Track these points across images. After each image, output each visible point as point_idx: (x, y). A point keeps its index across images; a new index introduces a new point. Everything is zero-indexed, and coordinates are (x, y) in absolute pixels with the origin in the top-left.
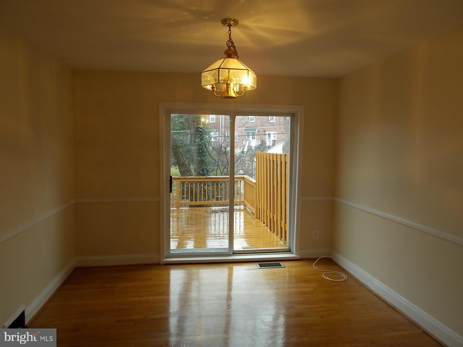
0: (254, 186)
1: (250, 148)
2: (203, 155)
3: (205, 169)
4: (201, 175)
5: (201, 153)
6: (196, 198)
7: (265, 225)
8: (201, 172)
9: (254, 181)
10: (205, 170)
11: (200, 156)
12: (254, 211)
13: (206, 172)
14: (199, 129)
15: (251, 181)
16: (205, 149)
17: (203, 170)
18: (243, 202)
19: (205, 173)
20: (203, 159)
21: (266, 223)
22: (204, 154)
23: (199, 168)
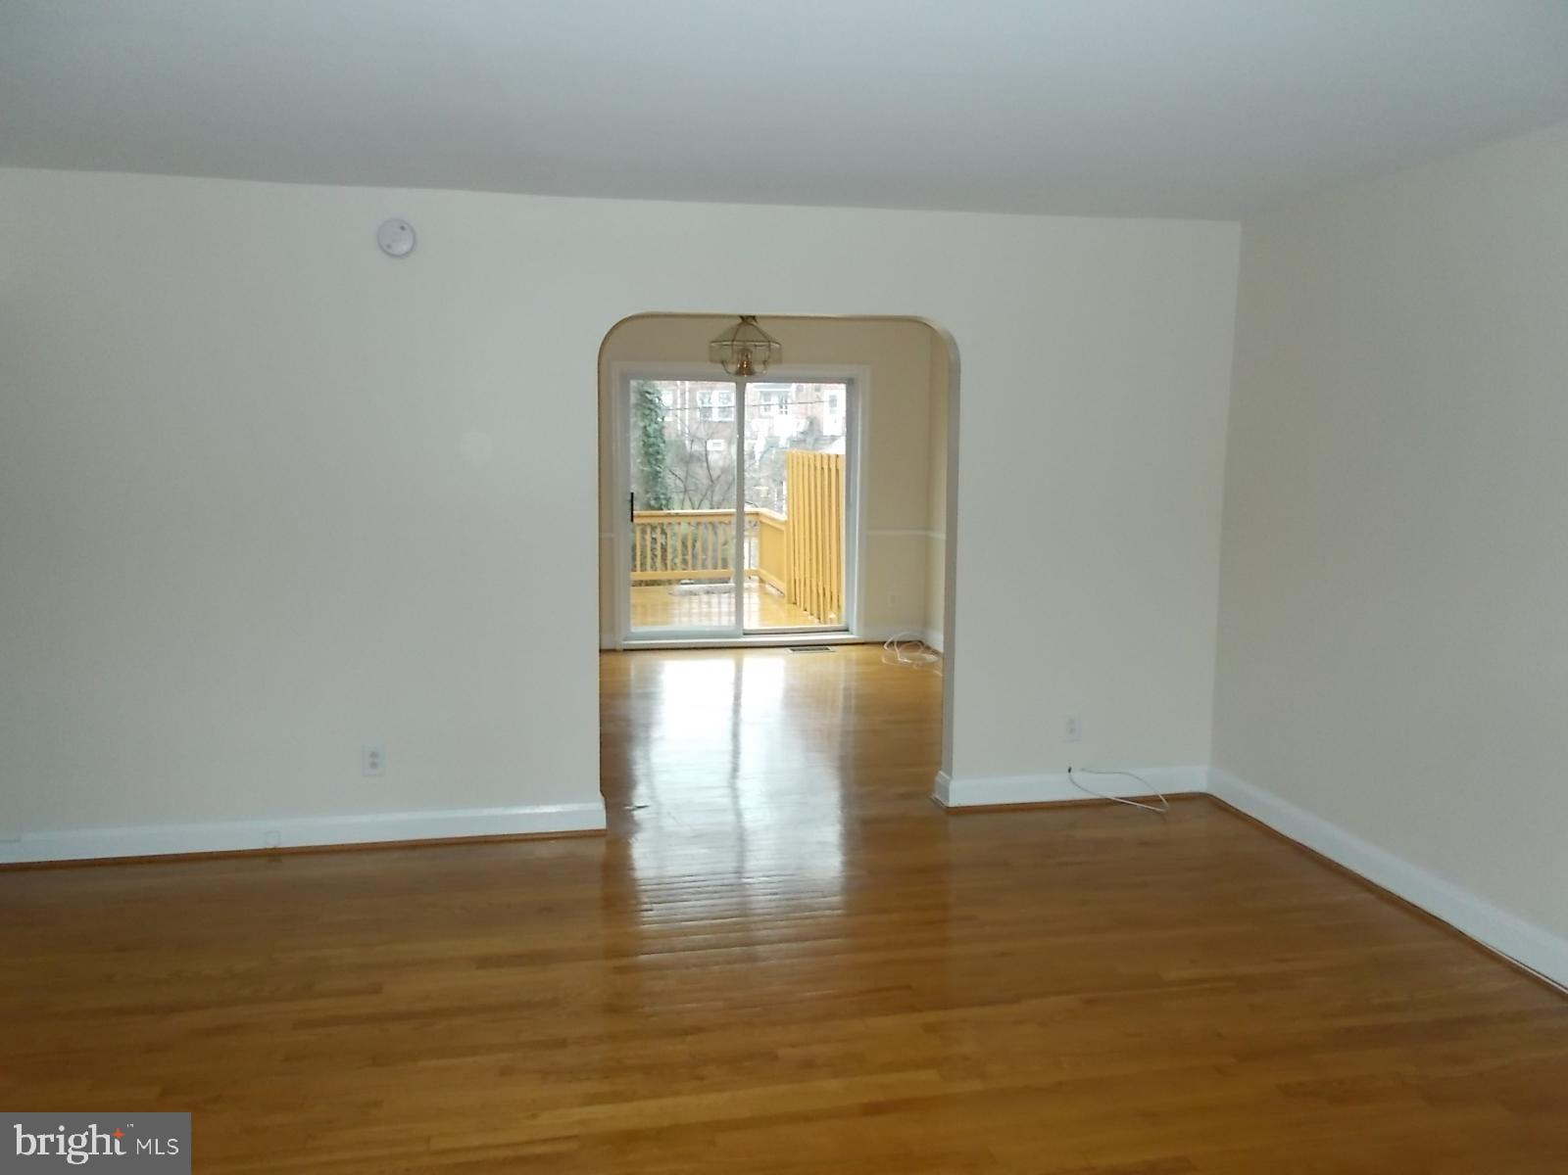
0: (783, 528)
1: (772, 444)
2: (656, 459)
3: (663, 494)
4: (653, 508)
5: (651, 455)
6: (643, 564)
7: (808, 613)
8: (653, 502)
9: (783, 517)
10: (662, 496)
11: (649, 462)
12: (783, 586)
13: (664, 502)
14: (647, 395)
15: (773, 520)
16: (662, 445)
17: (657, 499)
18: (757, 573)
19: (661, 504)
20: (658, 469)
21: (808, 609)
22: (659, 457)
23: (647, 492)
